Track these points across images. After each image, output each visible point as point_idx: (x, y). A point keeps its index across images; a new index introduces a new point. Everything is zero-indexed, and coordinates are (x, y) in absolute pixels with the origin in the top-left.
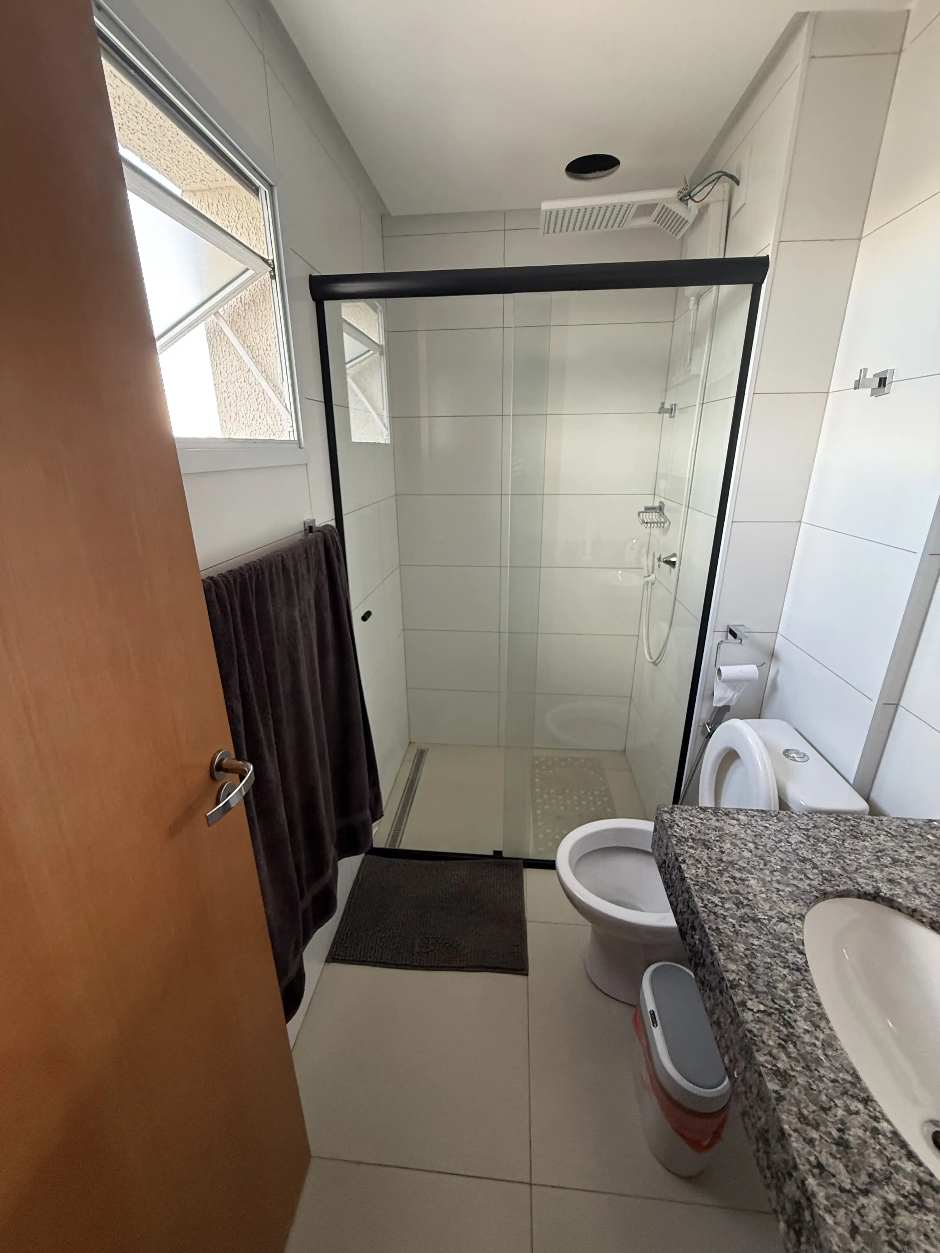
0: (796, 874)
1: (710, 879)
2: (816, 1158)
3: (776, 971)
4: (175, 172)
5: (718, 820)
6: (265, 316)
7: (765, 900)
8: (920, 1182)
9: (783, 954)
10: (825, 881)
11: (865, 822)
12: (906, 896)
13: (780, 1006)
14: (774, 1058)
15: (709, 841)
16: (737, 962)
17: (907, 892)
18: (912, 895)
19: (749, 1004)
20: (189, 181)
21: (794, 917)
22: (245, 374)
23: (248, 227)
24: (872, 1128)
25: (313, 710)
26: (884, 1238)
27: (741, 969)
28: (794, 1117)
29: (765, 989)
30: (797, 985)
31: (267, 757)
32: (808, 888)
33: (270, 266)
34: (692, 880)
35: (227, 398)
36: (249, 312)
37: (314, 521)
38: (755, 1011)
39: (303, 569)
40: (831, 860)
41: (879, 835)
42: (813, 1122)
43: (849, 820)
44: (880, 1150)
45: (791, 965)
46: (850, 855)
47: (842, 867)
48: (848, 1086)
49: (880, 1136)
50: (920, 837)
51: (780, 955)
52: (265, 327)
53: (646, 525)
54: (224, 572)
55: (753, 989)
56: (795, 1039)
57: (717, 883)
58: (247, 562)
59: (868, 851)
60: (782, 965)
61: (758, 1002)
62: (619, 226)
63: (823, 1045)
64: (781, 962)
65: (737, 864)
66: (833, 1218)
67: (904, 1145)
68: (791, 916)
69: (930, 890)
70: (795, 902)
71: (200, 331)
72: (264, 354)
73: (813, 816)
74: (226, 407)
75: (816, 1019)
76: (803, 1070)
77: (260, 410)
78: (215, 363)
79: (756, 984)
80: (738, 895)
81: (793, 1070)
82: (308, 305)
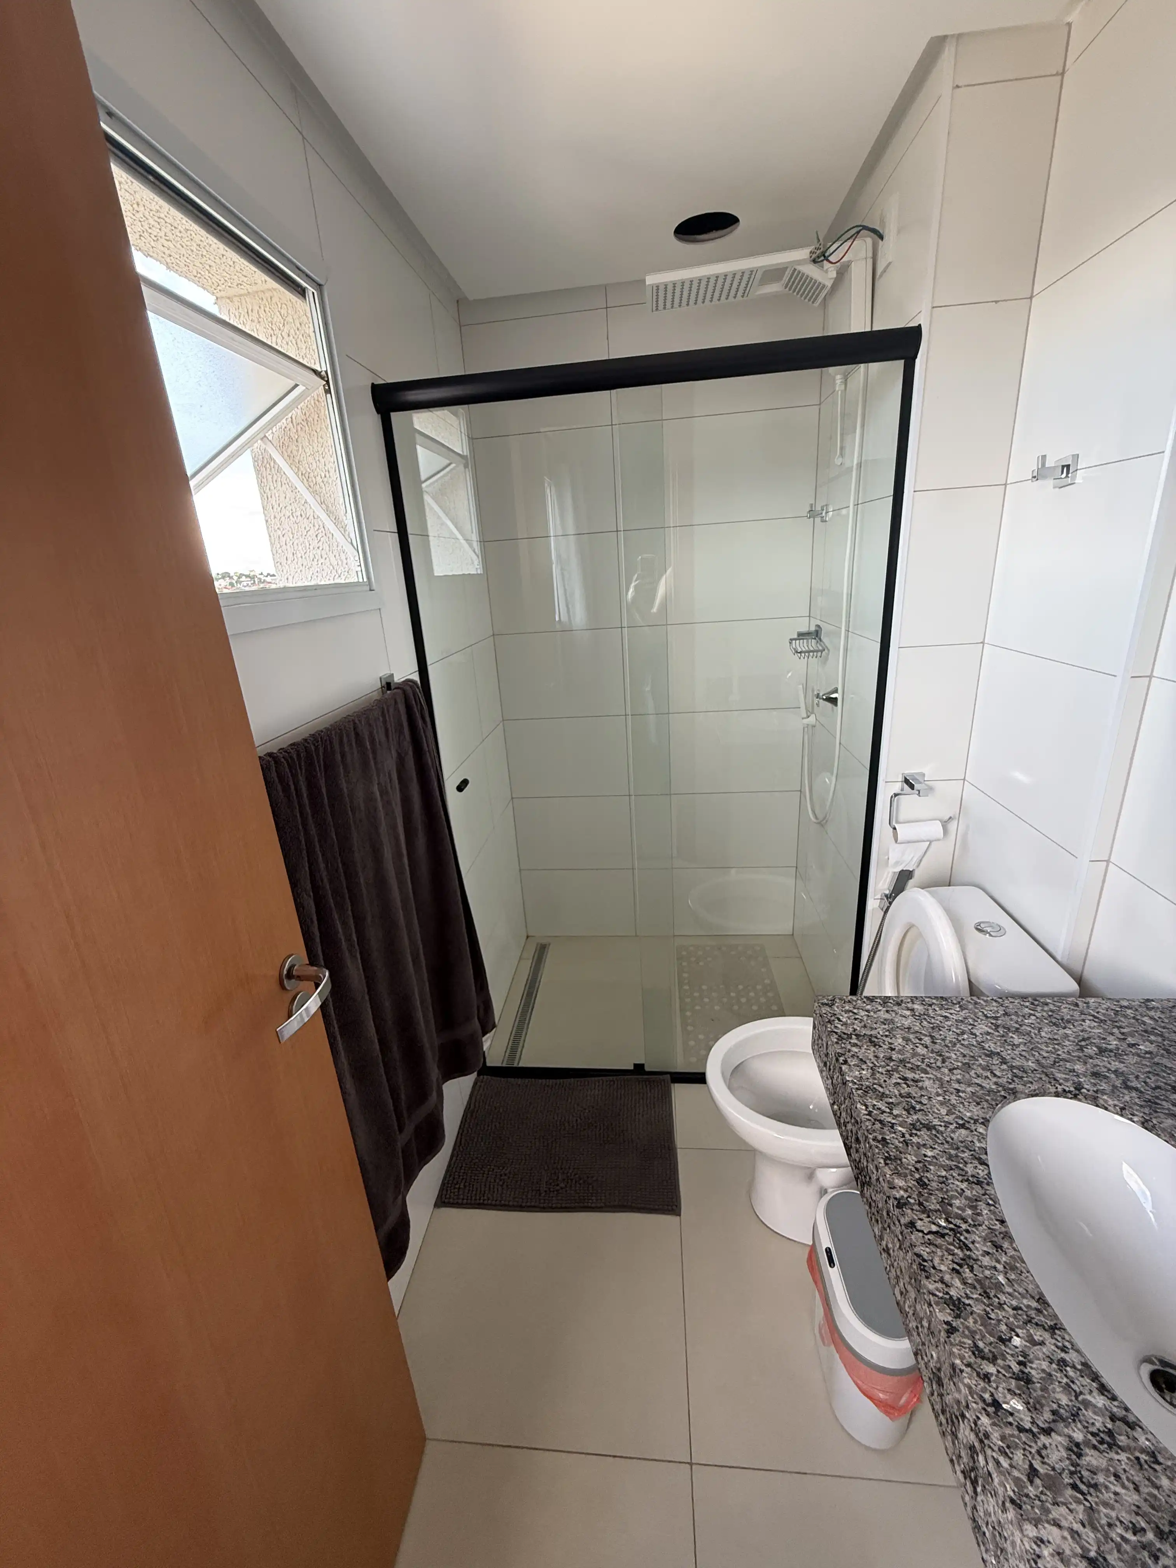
0: (980, 1071)
1: (876, 1081)
2: (992, 1395)
3: (951, 1186)
4: (207, 278)
5: (887, 1011)
6: (322, 438)
7: (942, 1104)
8: (1113, 1418)
9: (961, 1165)
10: (1015, 1079)
11: (1067, 1006)
12: (1113, 1091)
13: (955, 1225)
14: (947, 1286)
15: (876, 1037)
16: (906, 1176)
17: (1114, 1087)
18: (1120, 1090)
19: (919, 1224)
20: (224, 286)
21: (976, 1121)
22: (302, 507)
23: (296, 334)
24: (1059, 1361)
25: (402, 901)
26: (1067, 1480)
27: (910, 1185)
28: (967, 1350)
29: (938, 1207)
30: (976, 1200)
31: (349, 962)
32: (994, 1087)
33: (322, 378)
34: (855, 1083)
35: (281, 536)
36: (302, 434)
37: (392, 675)
38: (925, 1232)
39: (380, 736)
40: (1024, 1053)
41: (1084, 1020)
42: (990, 1356)
43: (1047, 1004)
44: (1067, 1384)
45: (970, 1178)
46: (1047, 1047)
47: (1038, 1061)
48: (1033, 1313)
49: (1068, 1369)
50: (1133, 1021)
51: (958, 1167)
52: (321, 450)
53: (799, 655)
54: (285, 746)
55: (925, 1207)
56: (971, 1262)
57: (884, 1086)
58: (312, 733)
59: (1069, 1040)
60: (960, 1178)
61: (930, 1222)
62: (743, 296)
63: (1005, 1267)
64: (959, 1175)
65: (909, 1062)
66: (1009, 1462)
67: (1095, 1377)
68: (972, 1122)
69: (1143, 1084)
70: (978, 1104)
71: (246, 460)
72: (323, 482)
73: (1003, 1001)
74: (281, 547)
75: (998, 1240)
76: (980, 1297)
77: (321, 548)
78: (265, 495)
79: (928, 1202)
80: (909, 1100)
81: (968, 1297)
82: (371, 421)
